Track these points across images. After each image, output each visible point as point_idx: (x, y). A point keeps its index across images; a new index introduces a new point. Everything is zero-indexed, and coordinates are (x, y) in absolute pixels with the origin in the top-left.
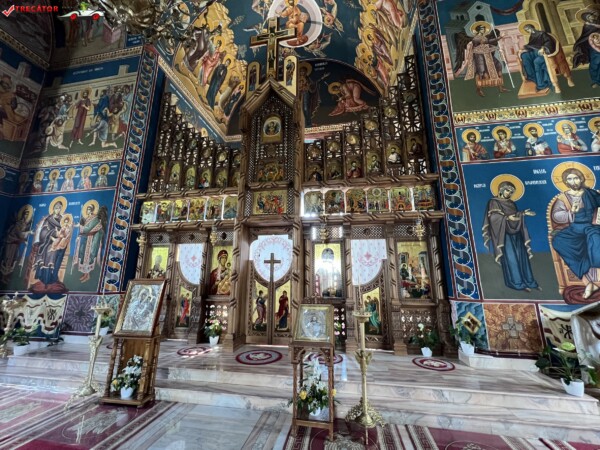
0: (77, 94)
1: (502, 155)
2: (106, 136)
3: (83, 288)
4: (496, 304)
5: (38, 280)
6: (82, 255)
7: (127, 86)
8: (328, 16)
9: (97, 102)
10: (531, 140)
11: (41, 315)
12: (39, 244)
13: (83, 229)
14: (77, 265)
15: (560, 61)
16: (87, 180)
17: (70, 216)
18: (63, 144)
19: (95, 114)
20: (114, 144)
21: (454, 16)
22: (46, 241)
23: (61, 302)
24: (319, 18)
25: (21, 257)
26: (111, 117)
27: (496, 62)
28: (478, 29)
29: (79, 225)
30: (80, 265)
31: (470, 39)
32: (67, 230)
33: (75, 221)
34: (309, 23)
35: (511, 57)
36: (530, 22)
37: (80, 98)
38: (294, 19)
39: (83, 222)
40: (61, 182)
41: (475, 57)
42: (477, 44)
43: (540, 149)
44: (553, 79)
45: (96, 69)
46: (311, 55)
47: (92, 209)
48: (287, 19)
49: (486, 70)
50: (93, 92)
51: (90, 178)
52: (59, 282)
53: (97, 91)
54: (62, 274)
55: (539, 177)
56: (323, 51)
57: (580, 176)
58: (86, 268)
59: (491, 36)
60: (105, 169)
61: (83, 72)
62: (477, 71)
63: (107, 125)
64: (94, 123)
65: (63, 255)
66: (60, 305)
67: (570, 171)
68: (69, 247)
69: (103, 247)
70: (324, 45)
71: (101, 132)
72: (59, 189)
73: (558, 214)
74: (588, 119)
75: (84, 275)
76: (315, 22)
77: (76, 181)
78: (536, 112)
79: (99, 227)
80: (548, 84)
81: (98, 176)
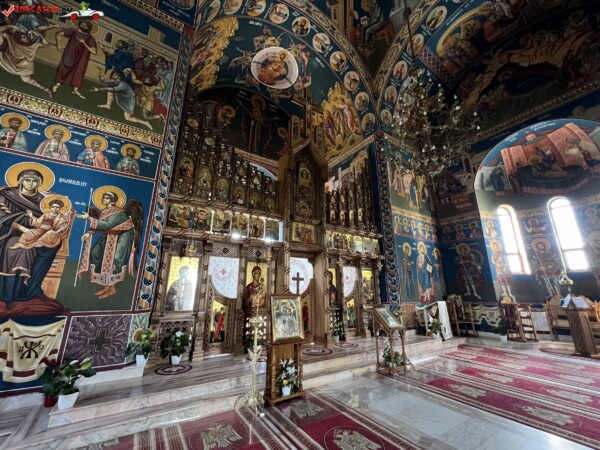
1: (405, 233)
2: (132, 108)
3: (103, 305)
6: (97, 259)
7: (163, 59)
8: (300, 84)
9: (111, 52)
10: (412, 228)
13: (94, 223)
14: (87, 275)
15: (418, 194)
16: (99, 156)
17: (66, 199)
18: (32, 77)
19: (108, 67)
20: (147, 124)
24: (294, 80)
26: (139, 86)
27: (403, 186)
29: (86, 216)
30: (94, 274)
32: (59, 220)
33: (77, 209)
34: (283, 77)
38: (275, 67)
39: (95, 213)
42: (398, 172)
46: (269, 95)
47: (114, 199)
48: (271, 63)
49: (401, 188)
51: (104, 153)
52: (45, 298)
53: (110, 36)
54: (51, 286)
56: (281, 99)
57: (424, 249)
58: (107, 278)
60: (134, 151)
62: (398, 187)
63: (131, 93)
65: (53, 256)
67: (421, 246)
68: (66, 244)
69: (137, 253)
70: (283, 96)
71: (121, 96)
72: (31, 150)
73: (419, 264)
75: (104, 287)
76: (288, 80)
77: (75, 150)
79: (127, 225)
80: (416, 204)
81: (120, 157)
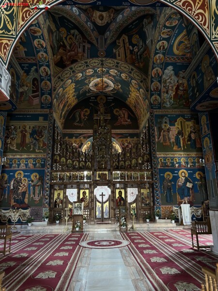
0: (20, 127)
1: (168, 166)
2: (37, 147)
3: (36, 205)
4: (164, 206)
5: (15, 203)
6: (34, 193)
7: (44, 127)
8: (117, 87)
9: (31, 132)
10: (175, 163)
11: (20, 216)
12: (13, 189)
13: (32, 184)
15: (184, 140)
16: (32, 165)
17: (26, 179)
18: (16, 148)
19: (31, 137)
20: (42, 151)
21: (159, 120)
22: (16, 188)
23: (28, 211)
24: (113, 86)
25: (5, 194)
26: (38, 139)
27: (169, 138)
28: (165, 126)
30: (34, 197)
31: (163, 129)
32: (26, 184)
33: (29, 181)
34: (107, 86)
35: (173, 137)
36: (178, 126)
37: (21, 129)
38: (101, 85)
39: (32, 181)
40: (19, 165)
41: (164, 135)
42: (164, 131)
43: (177, 165)
44: (182, 146)
45: (28, 116)
47: (36, 176)
48: (99, 84)
49: (166, 140)
50: (28, 127)
52: (25, 204)
53: (30, 127)
54: (26, 201)
55: (176, 173)
57: (185, 174)
58: (37, 198)
59: (168, 129)
60: (39, 161)
61: (21, 116)
62: (164, 140)
63: (37, 142)
64: (30, 141)
65: (26, 194)
66: (27, 212)
67: (183, 172)
70: (113, 92)
71: (35, 145)
72: (19, 168)
73: (179, 183)
74: (188, 158)
75: (36, 201)
76: (110, 87)
77: (26, 165)
78: (177, 155)
79: (39, 183)
80: (180, 147)
81: (36, 164)
